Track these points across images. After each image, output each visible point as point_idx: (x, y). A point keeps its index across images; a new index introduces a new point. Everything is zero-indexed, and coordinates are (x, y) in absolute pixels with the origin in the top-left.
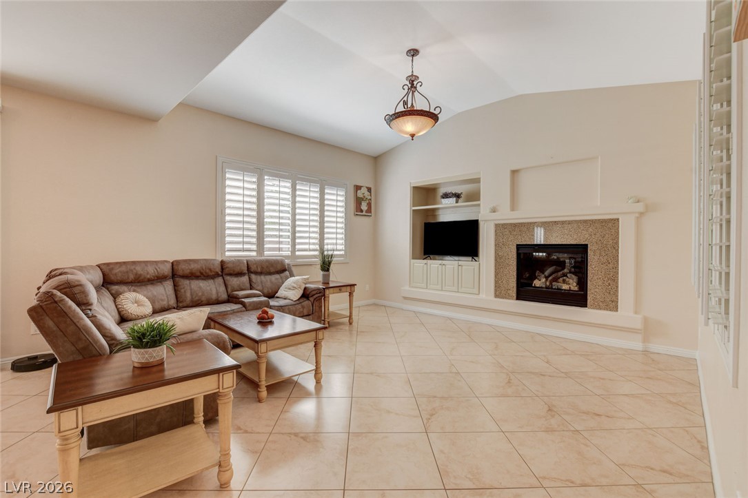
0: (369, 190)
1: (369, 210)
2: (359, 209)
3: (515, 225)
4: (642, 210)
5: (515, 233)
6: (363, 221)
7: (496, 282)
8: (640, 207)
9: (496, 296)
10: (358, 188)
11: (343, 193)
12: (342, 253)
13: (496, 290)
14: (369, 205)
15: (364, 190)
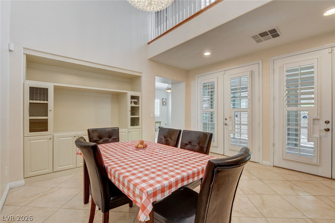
0: (166, 99)
1: (166, 104)
2: (163, 104)
6: (164, 107)
10: (163, 99)
11: (159, 100)
12: (159, 115)
14: (166, 103)
15: (164, 99)
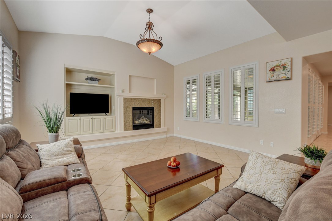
0: (19, 58)
3: (132, 99)
4: (166, 97)
5: (132, 102)
7: (124, 124)
8: (165, 96)
9: (125, 130)
13: (124, 128)
